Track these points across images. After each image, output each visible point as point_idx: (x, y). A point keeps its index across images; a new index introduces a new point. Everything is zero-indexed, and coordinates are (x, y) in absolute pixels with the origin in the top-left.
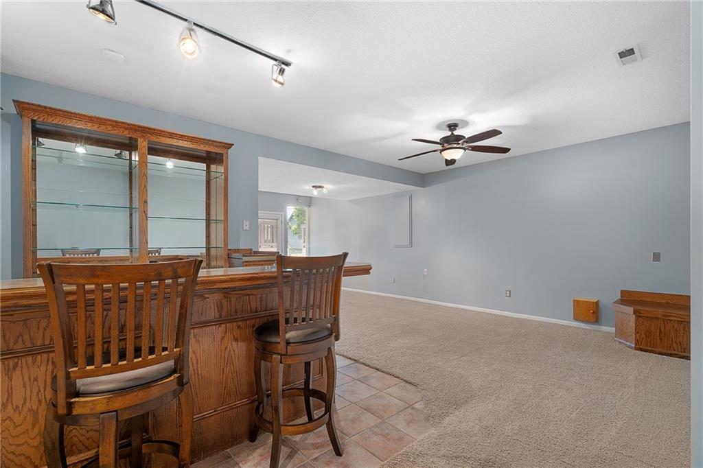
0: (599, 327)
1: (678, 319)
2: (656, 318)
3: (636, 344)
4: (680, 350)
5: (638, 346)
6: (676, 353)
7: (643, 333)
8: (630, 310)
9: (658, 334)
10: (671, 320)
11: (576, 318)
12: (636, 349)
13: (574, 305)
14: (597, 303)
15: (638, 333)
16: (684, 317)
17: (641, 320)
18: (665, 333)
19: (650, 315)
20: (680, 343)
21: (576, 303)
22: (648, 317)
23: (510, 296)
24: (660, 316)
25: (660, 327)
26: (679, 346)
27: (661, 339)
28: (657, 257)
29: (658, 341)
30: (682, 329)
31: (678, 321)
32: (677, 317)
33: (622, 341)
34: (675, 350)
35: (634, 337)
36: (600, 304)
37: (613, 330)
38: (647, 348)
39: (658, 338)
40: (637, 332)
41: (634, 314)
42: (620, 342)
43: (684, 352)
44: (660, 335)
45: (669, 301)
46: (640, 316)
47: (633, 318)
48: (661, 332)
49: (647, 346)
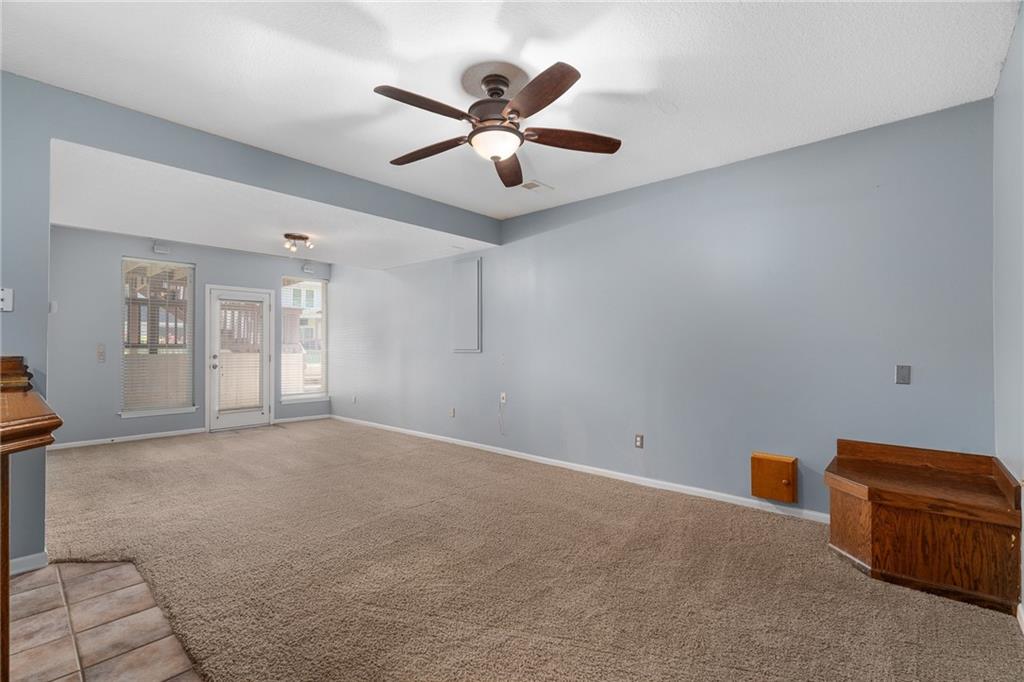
0: (799, 510)
1: (960, 515)
2: (916, 511)
3: (874, 565)
4: (966, 583)
5: (877, 570)
6: (959, 589)
7: (888, 541)
8: (859, 490)
9: (920, 544)
10: (946, 518)
11: (757, 492)
12: (874, 575)
13: (753, 468)
14: (795, 463)
15: (877, 540)
16: (974, 511)
17: (884, 514)
18: (934, 545)
19: (902, 504)
20: (966, 567)
21: (757, 463)
22: (898, 509)
23: (642, 446)
24: (924, 508)
25: (923, 531)
26: (965, 575)
27: (926, 557)
28: (904, 375)
29: (921, 560)
30: (970, 537)
31: (961, 520)
32: (963, 512)
33: (844, 553)
34: (955, 584)
35: (870, 549)
36: (799, 466)
37: (824, 518)
38: (899, 576)
39: (920, 554)
40: (875, 540)
41: (870, 499)
42: (841, 556)
43: (976, 589)
44: (923, 551)
45: (929, 465)
46: (880, 505)
47: (867, 508)
48: (925, 542)
49: (896, 570)
